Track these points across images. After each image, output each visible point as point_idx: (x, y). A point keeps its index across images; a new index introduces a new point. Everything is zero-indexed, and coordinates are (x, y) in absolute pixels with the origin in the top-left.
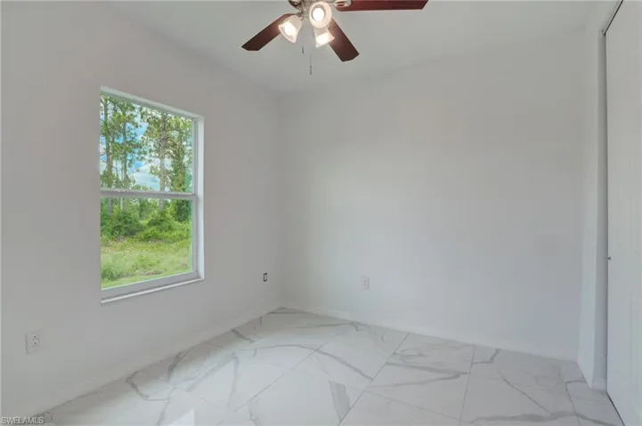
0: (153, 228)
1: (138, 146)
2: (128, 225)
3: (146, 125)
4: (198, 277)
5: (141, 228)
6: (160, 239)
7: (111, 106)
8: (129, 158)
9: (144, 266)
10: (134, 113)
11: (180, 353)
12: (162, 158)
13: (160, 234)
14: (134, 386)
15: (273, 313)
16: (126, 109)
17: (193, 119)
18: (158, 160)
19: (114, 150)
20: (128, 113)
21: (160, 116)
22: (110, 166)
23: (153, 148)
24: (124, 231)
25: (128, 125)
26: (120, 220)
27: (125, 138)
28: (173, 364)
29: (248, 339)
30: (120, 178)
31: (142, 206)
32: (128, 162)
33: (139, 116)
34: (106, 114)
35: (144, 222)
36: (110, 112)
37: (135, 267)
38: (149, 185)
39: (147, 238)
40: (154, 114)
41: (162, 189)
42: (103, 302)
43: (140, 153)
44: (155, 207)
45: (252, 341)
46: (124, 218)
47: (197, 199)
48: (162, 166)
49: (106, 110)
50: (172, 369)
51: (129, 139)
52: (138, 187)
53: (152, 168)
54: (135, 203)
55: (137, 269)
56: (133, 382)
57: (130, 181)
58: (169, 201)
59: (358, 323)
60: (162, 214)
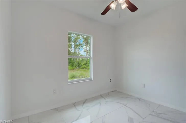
0: (84, 66)
1: (81, 45)
2: (79, 65)
3: (83, 39)
4: (91, 79)
5: (82, 66)
6: (86, 68)
7: (75, 35)
8: (79, 48)
9: (82, 76)
10: (80, 36)
11: (86, 99)
12: (86, 47)
13: (86, 67)
14: (75, 106)
15: (112, 91)
16: (78, 36)
17: (90, 36)
18: (86, 48)
19: (76, 46)
20: (79, 37)
21: (86, 37)
22: (75, 50)
23: (85, 45)
24: (78, 66)
25: (79, 40)
26: (77, 63)
27: (78, 43)
28: (85, 102)
29: (104, 98)
30: (77, 53)
31: (82, 60)
32: (79, 49)
33: (81, 37)
34: (74, 37)
35: (82, 64)
36: (75, 37)
37: (80, 75)
38: (83, 55)
39: (83, 68)
40: (85, 36)
41: (87, 56)
42: (69, 84)
43: (81, 47)
44: (85, 60)
45: (105, 99)
46: (78, 63)
47: (91, 58)
48: (87, 49)
49: (74, 36)
50: (84, 103)
51: (79, 43)
52: (81, 55)
53: (84, 50)
54: (81, 59)
55: (80, 76)
56: (75, 105)
57: (79, 54)
58: (88, 58)
59: (140, 98)
60: (87, 62)
